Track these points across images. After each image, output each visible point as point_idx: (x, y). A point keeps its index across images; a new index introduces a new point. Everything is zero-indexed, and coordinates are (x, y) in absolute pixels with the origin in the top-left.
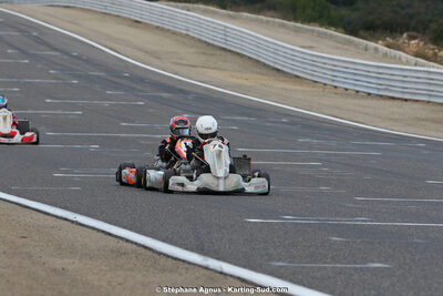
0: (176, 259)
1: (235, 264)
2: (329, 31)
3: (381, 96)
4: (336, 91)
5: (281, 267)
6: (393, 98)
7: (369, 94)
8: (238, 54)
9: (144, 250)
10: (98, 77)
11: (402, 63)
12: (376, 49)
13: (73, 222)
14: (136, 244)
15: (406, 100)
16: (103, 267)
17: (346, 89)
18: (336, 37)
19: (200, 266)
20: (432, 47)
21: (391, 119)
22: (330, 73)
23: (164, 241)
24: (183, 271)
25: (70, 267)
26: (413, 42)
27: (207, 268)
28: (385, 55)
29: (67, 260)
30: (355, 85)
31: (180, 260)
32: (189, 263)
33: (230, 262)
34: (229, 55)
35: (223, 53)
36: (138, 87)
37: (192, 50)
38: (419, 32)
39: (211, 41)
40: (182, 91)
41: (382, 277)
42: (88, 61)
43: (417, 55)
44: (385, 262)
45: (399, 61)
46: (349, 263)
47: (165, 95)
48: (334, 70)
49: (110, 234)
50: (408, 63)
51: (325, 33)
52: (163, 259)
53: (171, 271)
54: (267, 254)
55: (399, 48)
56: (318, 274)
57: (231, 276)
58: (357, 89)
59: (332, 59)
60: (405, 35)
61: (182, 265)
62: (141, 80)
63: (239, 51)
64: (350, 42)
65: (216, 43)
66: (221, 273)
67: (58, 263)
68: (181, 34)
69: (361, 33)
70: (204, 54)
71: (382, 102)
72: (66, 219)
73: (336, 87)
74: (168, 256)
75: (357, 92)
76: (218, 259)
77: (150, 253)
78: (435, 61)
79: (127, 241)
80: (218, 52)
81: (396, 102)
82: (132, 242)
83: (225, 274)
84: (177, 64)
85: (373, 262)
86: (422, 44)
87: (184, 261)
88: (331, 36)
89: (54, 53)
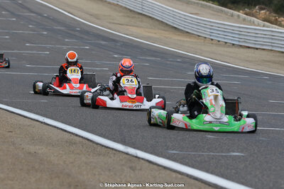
0: (107, 147)
1: (145, 151)
2: (208, 4)
3: (241, 46)
4: (213, 42)
5: (175, 154)
6: (249, 47)
7: (233, 44)
8: (150, 17)
9: (87, 141)
10: (60, 30)
11: (255, 25)
12: (239, 16)
13: (42, 122)
14: (82, 137)
15: (257, 49)
16: (61, 152)
17: (219, 41)
18: (213, 7)
19: (123, 152)
20: (275, 15)
21: (247, 61)
22: (208, 30)
23: (100, 136)
24: (112, 156)
25: (40, 152)
26: (262, 12)
27: (127, 154)
28: (244, 20)
29: (37, 147)
30: (224, 38)
31: (109, 148)
32: (116, 150)
33: (142, 150)
34: (144, 18)
35: (140, 16)
36: (86, 37)
37: (120, 14)
38: (266, 5)
39: (132, 9)
40: (114, 40)
41: (239, 162)
42: (54, 20)
43: (265, 20)
44: (242, 152)
45: (253, 23)
46: (218, 152)
47: (103, 43)
48: (211, 29)
49: (65, 131)
50: (259, 25)
51: (206, 5)
52: (99, 147)
53: (104, 155)
54: (166, 146)
55: (253, 16)
56: (198, 159)
57: (143, 159)
58: (226, 41)
59: (211, 22)
60: (257, 7)
61: (111, 151)
62: (87, 33)
63: (151, 15)
64: (222, 11)
65: (135, 10)
66: (136, 157)
67: (32, 149)
68: (114, 4)
69: (229, 5)
70: (128, 17)
71: (242, 50)
72: (37, 121)
73: (212, 40)
74: (103, 146)
75: (226, 43)
76: (134, 148)
77: (91, 143)
78: (276, 24)
79: (77, 135)
80: (137, 16)
81: (250, 50)
82: (80, 136)
83: (139, 158)
84: (110, 23)
85: (234, 152)
86: (268, 13)
87: (113, 149)
88: (210, 7)
89: (32, 14)
